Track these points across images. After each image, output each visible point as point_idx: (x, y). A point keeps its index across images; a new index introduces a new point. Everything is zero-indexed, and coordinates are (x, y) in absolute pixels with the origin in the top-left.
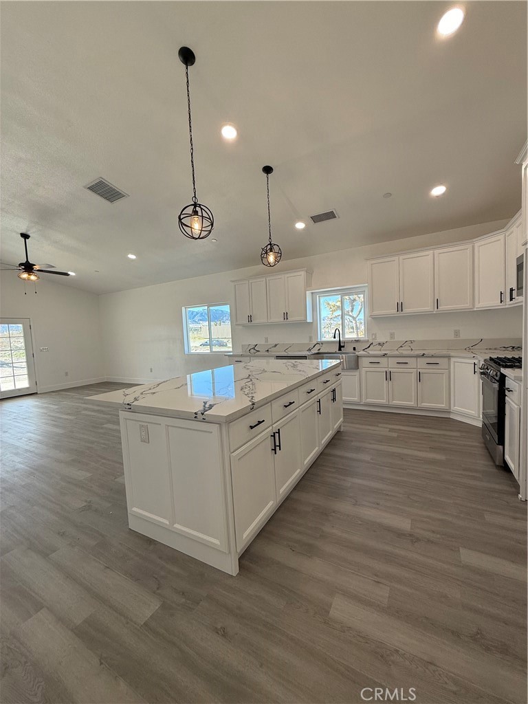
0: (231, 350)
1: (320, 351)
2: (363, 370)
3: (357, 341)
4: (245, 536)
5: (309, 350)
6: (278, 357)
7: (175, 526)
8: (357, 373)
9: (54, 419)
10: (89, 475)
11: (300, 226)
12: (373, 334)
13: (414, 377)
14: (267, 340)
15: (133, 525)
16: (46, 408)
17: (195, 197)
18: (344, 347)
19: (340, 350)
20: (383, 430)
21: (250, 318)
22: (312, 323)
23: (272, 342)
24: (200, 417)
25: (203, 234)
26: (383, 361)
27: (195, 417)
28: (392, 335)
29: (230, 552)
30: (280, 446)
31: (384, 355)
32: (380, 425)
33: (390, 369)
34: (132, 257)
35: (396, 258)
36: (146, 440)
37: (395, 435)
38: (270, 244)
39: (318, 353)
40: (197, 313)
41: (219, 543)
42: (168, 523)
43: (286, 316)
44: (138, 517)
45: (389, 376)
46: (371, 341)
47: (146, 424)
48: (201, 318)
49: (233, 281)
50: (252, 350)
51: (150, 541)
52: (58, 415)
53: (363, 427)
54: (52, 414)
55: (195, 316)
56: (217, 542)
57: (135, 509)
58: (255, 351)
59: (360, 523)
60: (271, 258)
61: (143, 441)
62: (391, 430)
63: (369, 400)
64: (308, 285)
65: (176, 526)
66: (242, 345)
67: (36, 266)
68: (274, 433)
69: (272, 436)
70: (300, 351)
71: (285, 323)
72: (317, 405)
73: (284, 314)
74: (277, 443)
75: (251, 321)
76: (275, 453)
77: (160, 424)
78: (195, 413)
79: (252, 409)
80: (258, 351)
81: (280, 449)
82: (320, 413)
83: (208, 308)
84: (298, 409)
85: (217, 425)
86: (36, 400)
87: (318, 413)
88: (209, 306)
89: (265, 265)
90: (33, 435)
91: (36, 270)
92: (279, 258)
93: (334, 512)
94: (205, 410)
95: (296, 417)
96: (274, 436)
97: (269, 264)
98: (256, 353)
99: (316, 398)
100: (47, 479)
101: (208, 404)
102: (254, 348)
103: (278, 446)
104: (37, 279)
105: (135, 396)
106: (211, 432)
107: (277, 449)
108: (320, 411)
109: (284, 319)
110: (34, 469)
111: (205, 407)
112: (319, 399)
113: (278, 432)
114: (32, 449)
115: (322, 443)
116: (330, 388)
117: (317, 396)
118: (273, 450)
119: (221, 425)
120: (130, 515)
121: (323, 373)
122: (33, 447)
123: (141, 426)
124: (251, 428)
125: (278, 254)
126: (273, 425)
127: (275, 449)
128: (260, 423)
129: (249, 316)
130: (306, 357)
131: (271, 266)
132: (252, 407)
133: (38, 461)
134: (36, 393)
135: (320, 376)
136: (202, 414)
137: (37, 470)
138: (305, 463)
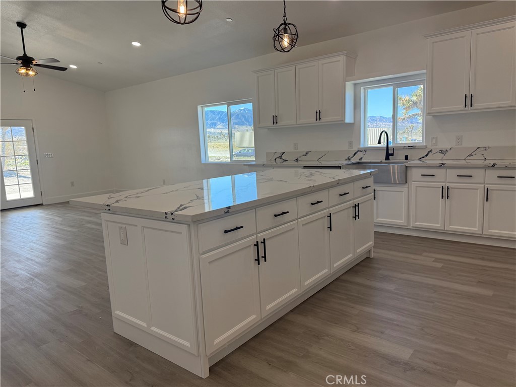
0: (253, 158)
1: (363, 160)
2: (413, 185)
3: (411, 147)
4: (217, 341)
5: (349, 159)
6: (305, 167)
7: (151, 328)
8: (404, 189)
9: (56, 230)
10: (84, 284)
12: (433, 138)
13: (480, 194)
14: (296, 146)
15: (118, 328)
16: (50, 219)
18: (392, 155)
19: (387, 158)
20: (427, 259)
21: (275, 120)
22: (353, 124)
23: (302, 149)
24: (168, 217)
26: (439, 172)
27: (166, 217)
28: (459, 140)
29: (199, 355)
30: (265, 257)
31: (441, 165)
32: (425, 254)
33: (448, 184)
34: (136, 44)
35: (468, 33)
36: (125, 242)
37: (439, 265)
38: (285, 24)
39: (358, 163)
41: (189, 345)
42: (146, 326)
43: (318, 115)
44: (122, 320)
45: (446, 193)
46: (430, 148)
47: (124, 226)
48: (236, 121)
50: (278, 160)
51: (131, 344)
52: (61, 227)
53: (401, 254)
54: (56, 226)
56: (187, 344)
57: (118, 312)
58: (281, 160)
59: (353, 348)
60: (286, 42)
61: (122, 243)
62: (437, 260)
63: (419, 224)
64: (349, 73)
65: (154, 329)
66: (267, 154)
67: (34, 60)
68: (257, 242)
69: (255, 245)
70: (336, 160)
71: (319, 124)
72: (327, 220)
73: (316, 113)
74: (261, 254)
75: (276, 123)
76: (259, 264)
77: (136, 226)
78: (166, 213)
79: (227, 212)
80: (285, 160)
81: (265, 261)
82: (331, 230)
83: (228, 107)
84: (296, 221)
85: (186, 225)
86: (41, 211)
87: (327, 230)
88: (229, 105)
89: (278, 50)
90: (35, 245)
91: (35, 65)
92: (295, 41)
93: (328, 336)
94: (176, 211)
95: (293, 229)
96: (257, 245)
97: (283, 50)
98: (283, 163)
99: (326, 212)
100: (45, 285)
101: (183, 207)
102: (280, 157)
103: (262, 257)
104: (35, 75)
105: (118, 199)
106: (181, 233)
107: (262, 260)
108: (330, 228)
109: (316, 119)
110: (33, 276)
111: (178, 208)
112: (330, 214)
113: (264, 242)
114: (33, 258)
115: (335, 265)
116: (352, 203)
117: (327, 210)
118: (256, 260)
119: (189, 225)
120: (113, 318)
121: (339, 183)
122: (34, 256)
123: (121, 228)
124: (226, 232)
125: (293, 36)
126: (257, 233)
127: (258, 260)
128: (237, 228)
129: (273, 117)
130: (340, 167)
131: (285, 52)
132: (227, 210)
133: (37, 269)
134: (42, 204)
135: (332, 187)
136: (172, 214)
137: (36, 277)
138: (305, 284)
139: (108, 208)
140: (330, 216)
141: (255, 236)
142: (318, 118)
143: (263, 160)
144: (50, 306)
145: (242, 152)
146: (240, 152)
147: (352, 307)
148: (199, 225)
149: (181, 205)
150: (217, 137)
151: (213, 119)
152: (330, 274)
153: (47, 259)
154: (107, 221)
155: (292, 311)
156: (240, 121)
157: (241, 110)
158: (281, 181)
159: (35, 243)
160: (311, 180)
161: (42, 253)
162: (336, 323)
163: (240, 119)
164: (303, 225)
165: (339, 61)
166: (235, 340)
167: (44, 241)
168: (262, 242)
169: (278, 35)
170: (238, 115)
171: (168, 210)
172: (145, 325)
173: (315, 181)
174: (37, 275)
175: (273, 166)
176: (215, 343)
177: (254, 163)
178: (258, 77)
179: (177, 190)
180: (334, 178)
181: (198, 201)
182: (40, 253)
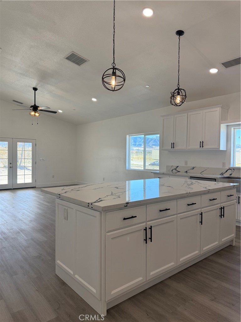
1: (232, 176)
4: (113, 292)
5: (222, 174)
6: (192, 178)
10: (46, 239)
11: (214, 71)
14: (186, 163)
17: (114, 63)
21: (173, 145)
22: (225, 151)
23: (191, 165)
24: (89, 206)
25: (117, 88)
27: (88, 206)
29: (101, 300)
30: (151, 239)
34: (94, 100)
36: (66, 218)
38: (178, 89)
39: (229, 178)
40: (152, 139)
43: (202, 144)
44: (60, 267)
47: (67, 208)
48: (154, 143)
49: (162, 116)
50: (174, 171)
51: (63, 283)
52: (42, 202)
55: (150, 141)
56: (94, 291)
57: (58, 262)
58: (176, 171)
60: (178, 99)
61: (65, 219)
64: (223, 119)
65: (76, 276)
66: (167, 166)
67: (39, 107)
68: (146, 228)
69: (144, 230)
70: (213, 174)
71: (201, 150)
72: (199, 216)
73: (200, 142)
74: (149, 236)
75: (174, 147)
76: (146, 243)
77: (73, 209)
78: (89, 203)
79: (126, 206)
80: (179, 171)
81: (151, 241)
82: (202, 224)
83: (144, 136)
84: (176, 216)
85: (99, 213)
86: (34, 191)
87: (199, 224)
88: (145, 135)
89: (173, 105)
90: (25, 212)
91: (40, 110)
92: (184, 99)
93: (192, 300)
94: (95, 202)
95: (173, 221)
96: (146, 230)
97: (176, 105)
98: (177, 173)
99: (199, 211)
100: (25, 237)
101: (100, 200)
102: (175, 169)
103: (149, 238)
104: (39, 115)
105: (67, 191)
106: (96, 217)
107: (148, 240)
108: (202, 222)
109: (200, 147)
110: (20, 230)
111: (97, 200)
112: (202, 213)
113: (151, 228)
114: (23, 219)
115: (204, 249)
116: (219, 206)
117: (200, 210)
118: (144, 240)
119: (101, 213)
120: (56, 265)
121: (209, 192)
122: (24, 218)
123: (65, 209)
124: (125, 219)
125: (184, 96)
126: (146, 222)
127: (146, 240)
128: (133, 217)
129: (172, 144)
130: (215, 179)
131: (177, 106)
132: (126, 205)
133: (24, 227)
134: (35, 187)
135: (204, 194)
136: (92, 204)
137: (21, 231)
138: (181, 260)
139: (59, 196)
140: (202, 214)
141: (145, 224)
142: (201, 146)
143: (164, 171)
144: (24, 251)
145: (155, 162)
146: (154, 163)
147: (214, 281)
148: (108, 213)
149: (100, 199)
150: (141, 152)
151: (140, 142)
152: (200, 255)
153: (30, 221)
154: (59, 204)
155: (170, 278)
156: (156, 143)
157: (157, 137)
158: (169, 186)
159: (26, 210)
160: (190, 188)
161: (28, 217)
162: (200, 292)
163: (156, 142)
164: (181, 219)
165: (217, 111)
166: (126, 293)
167: (31, 210)
168: (149, 228)
169: (173, 96)
170: (155, 140)
171: (90, 201)
172: (72, 273)
173: (192, 189)
174: (22, 231)
175: (169, 175)
176: (112, 293)
177: (158, 172)
178: (164, 119)
179: (102, 188)
180: (206, 188)
181: (111, 196)
182: (27, 217)
